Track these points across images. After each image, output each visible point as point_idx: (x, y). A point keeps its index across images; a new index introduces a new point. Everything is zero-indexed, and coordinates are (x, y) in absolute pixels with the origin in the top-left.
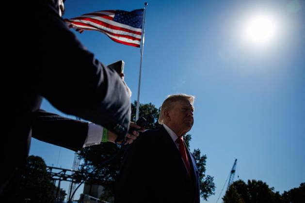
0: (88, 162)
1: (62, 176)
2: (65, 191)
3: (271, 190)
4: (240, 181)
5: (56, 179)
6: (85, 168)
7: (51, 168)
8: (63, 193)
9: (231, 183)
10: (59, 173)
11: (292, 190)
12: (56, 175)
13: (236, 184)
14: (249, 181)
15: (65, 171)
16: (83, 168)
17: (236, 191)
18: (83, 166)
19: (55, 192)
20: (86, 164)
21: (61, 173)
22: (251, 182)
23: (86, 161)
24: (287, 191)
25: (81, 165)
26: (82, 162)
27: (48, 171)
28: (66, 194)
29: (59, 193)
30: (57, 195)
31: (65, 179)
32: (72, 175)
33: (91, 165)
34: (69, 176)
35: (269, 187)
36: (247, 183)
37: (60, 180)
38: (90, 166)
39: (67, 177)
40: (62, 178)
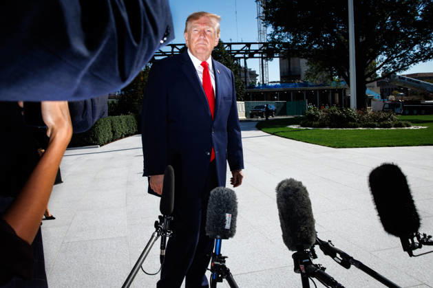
0: (279, 28)
1: (247, 52)
2: (255, 72)
5: (240, 58)
6: (276, 37)
7: (229, 45)
8: (253, 75)
10: (242, 50)
12: (238, 52)
15: (248, 45)
16: (273, 38)
18: (272, 35)
19: (243, 74)
20: (277, 32)
21: (245, 49)
23: (275, 27)
25: (270, 35)
27: (226, 49)
28: (258, 75)
29: (248, 75)
30: (246, 77)
31: (251, 56)
32: (260, 49)
33: (284, 31)
34: (256, 52)
37: (245, 58)
38: (283, 34)
39: (254, 53)
40: (247, 56)
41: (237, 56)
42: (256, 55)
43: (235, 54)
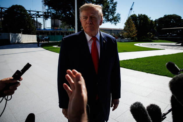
0: (50, 8)
1: (37, 15)
2: (41, 23)
3: (149, 19)
4: (134, 15)
5: (34, 17)
6: (49, 11)
7: (30, 11)
8: (40, 24)
9: (130, 16)
10: (35, 14)
11: (159, 19)
12: (34, 15)
13: (132, 16)
14: (139, 15)
15: (38, 12)
16: (48, 11)
17: (131, 20)
18: (48, 10)
19: (36, 24)
20: (49, 9)
21: (36, 14)
22: (140, 15)
23: (49, 7)
24: (157, 19)
25: (47, 10)
26: (47, 7)
27: (28, 13)
28: (42, 25)
29: (38, 24)
30: (37, 25)
31: (39, 17)
32: (43, 14)
33: (52, 9)
34: (41, 15)
35: (148, 17)
36: (137, 16)
37: (37, 18)
38: (52, 10)
39: (40, 16)
40: (37, 17)
41: (33, 16)
42: (41, 17)
43: (32, 15)
